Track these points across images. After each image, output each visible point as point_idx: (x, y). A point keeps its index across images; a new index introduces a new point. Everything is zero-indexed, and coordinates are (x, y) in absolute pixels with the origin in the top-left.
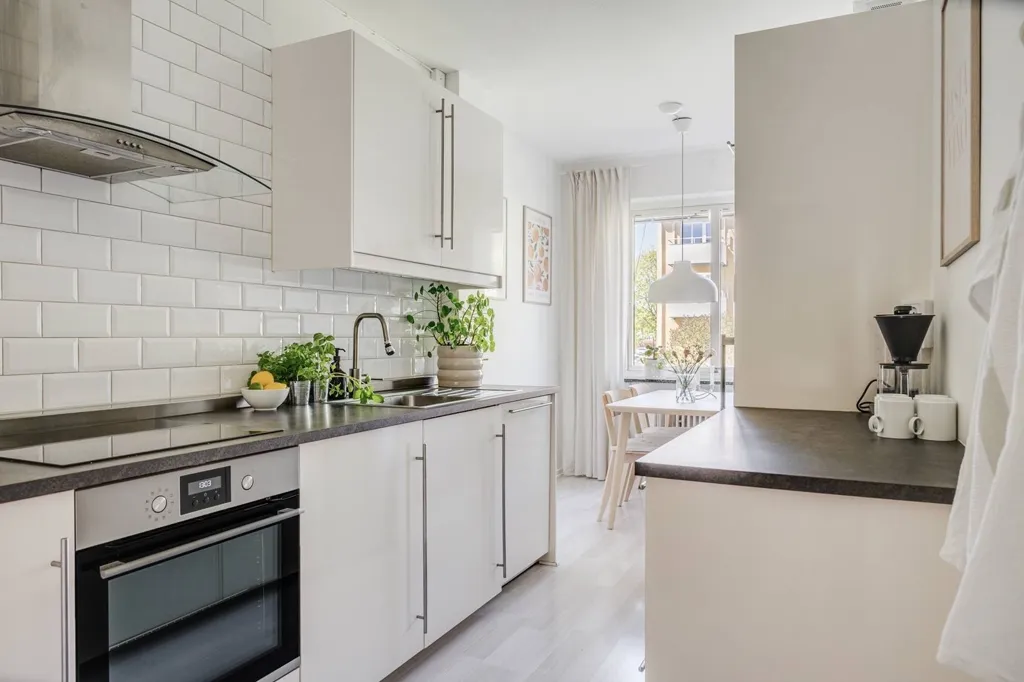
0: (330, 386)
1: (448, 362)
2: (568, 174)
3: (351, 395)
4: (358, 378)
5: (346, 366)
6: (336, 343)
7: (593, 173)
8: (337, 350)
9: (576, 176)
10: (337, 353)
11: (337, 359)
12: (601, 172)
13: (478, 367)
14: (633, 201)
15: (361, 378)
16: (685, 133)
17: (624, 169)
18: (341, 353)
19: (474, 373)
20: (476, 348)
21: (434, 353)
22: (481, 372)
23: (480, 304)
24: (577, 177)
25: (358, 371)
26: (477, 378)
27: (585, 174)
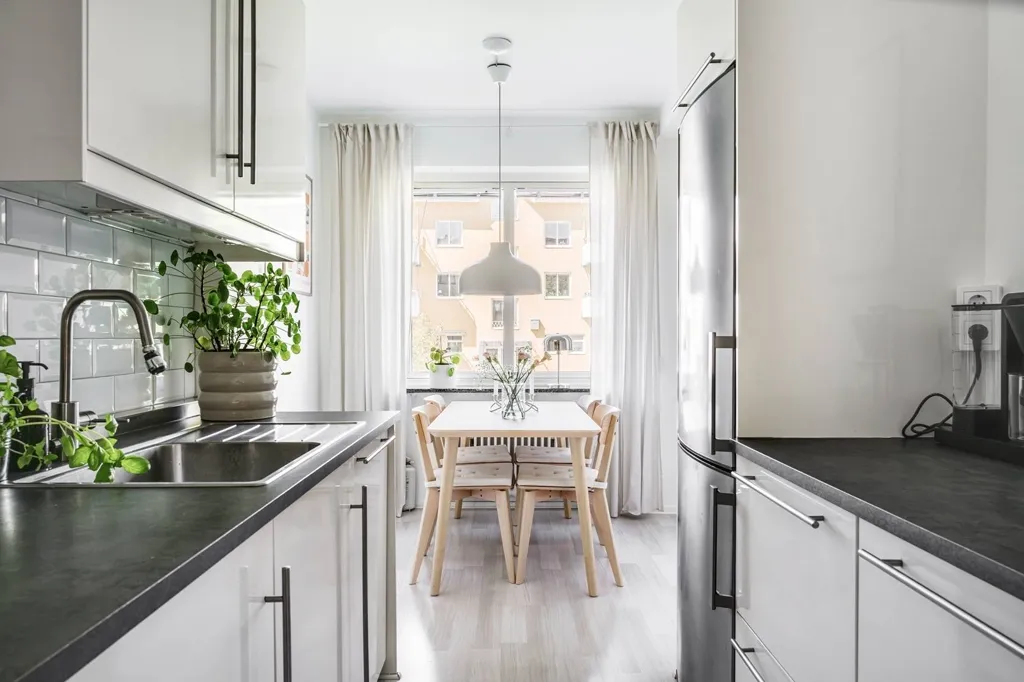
0: (14, 445)
1: (220, 379)
2: (331, 127)
3: (60, 457)
4: (72, 420)
5: (45, 397)
6: (20, 352)
7: (366, 129)
8: (26, 366)
9: (343, 131)
10: (26, 372)
11: (26, 386)
12: (377, 128)
13: (270, 386)
14: (417, 169)
15: (79, 420)
16: (502, 83)
17: (407, 127)
18: (33, 372)
19: (264, 395)
20: (270, 356)
21: (195, 365)
22: (275, 393)
23: (275, 284)
24: (345, 132)
25: (72, 406)
26: (270, 404)
27: (355, 128)
